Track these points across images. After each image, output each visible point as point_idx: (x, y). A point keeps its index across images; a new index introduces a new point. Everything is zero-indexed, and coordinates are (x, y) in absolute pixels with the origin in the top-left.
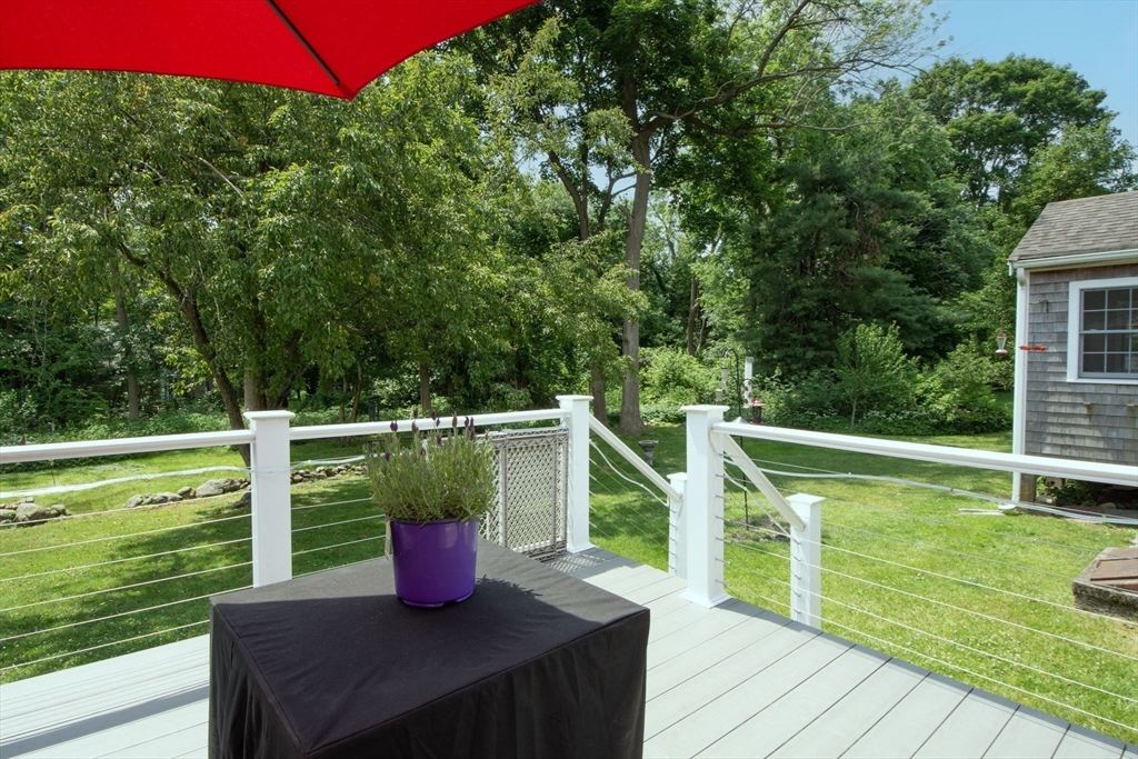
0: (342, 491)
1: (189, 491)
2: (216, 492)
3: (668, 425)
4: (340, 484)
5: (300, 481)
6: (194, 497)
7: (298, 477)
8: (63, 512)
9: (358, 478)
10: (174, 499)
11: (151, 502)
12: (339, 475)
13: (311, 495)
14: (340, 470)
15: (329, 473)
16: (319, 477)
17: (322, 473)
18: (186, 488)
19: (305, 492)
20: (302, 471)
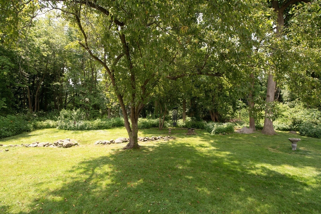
0: (160, 147)
1: (113, 141)
2: (120, 142)
3: (280, 131)
4: (159, 144)
5: (146, 141)
6: (114, 143)
7: (145, 139)
8: (77, 144)
9: (165, 142)
10: (108, 143)
11: (101, 144)
12: (158, 140)
13: (149, 147)
14: (159, 138)
15: (156, 139)
16: (152, 140)
17: (153, 139)
18: (112, 140)
19: (147, 145)
20: (147, 137)
